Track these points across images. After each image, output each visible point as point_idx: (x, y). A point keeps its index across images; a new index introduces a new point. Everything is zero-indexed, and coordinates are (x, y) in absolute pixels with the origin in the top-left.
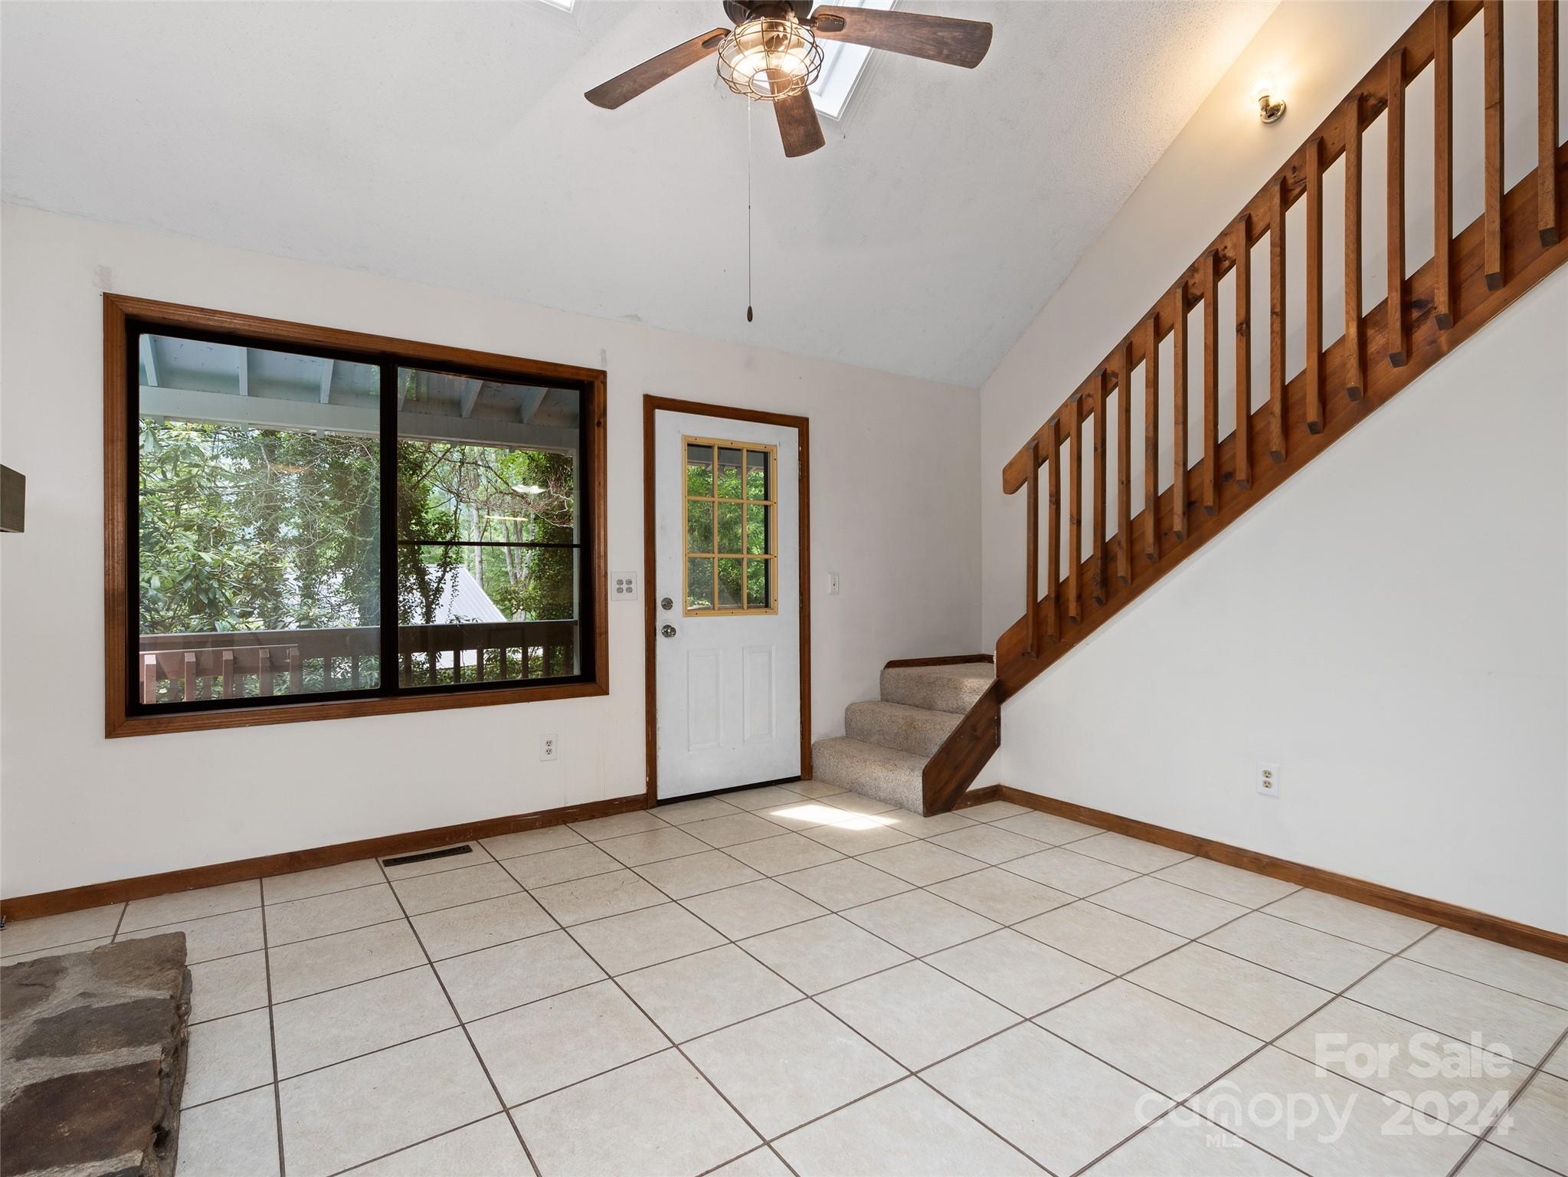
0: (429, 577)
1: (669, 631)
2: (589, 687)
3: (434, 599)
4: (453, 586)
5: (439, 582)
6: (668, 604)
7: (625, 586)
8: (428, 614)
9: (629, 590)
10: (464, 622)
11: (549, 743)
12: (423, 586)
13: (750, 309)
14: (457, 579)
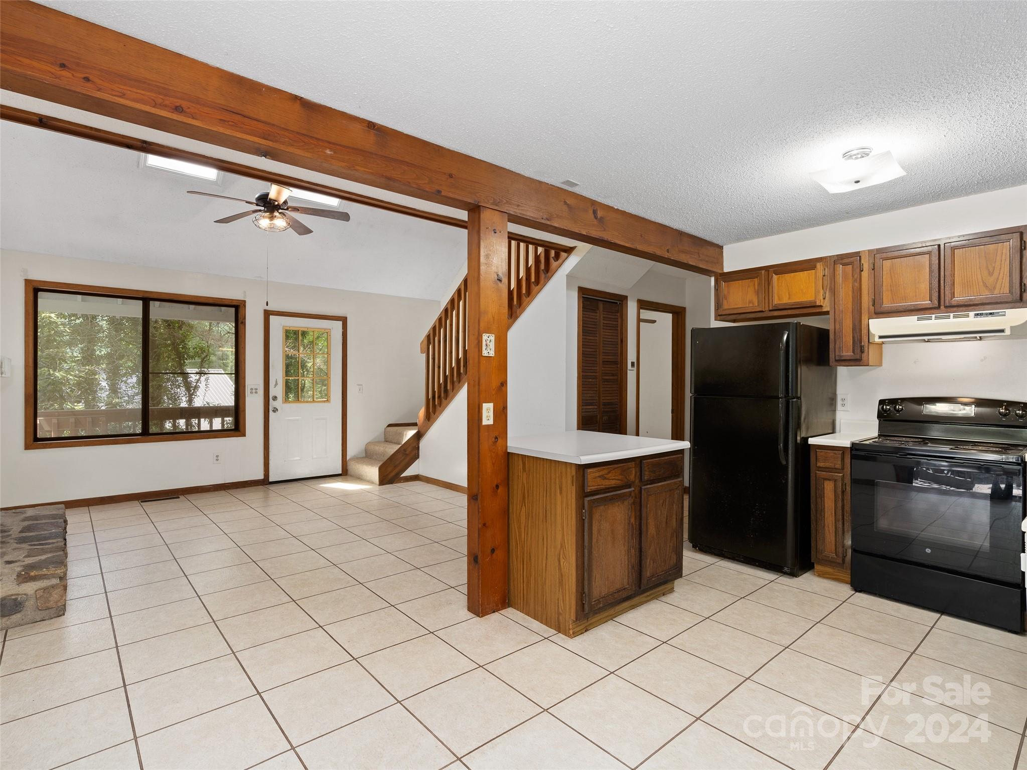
0: (191, 379)
1: (275, 410)
2: (237, 433)
3: (194, 392)
4: (206, 385)
5: (197, 383)
6: (275, 398)
7: (254, 391)
8: (190, 401)
9: (256, 392)
10: (211, 405)
11: (217, 456)
12: (188, 386)
13: (267, 302)
14: (208, 381)
